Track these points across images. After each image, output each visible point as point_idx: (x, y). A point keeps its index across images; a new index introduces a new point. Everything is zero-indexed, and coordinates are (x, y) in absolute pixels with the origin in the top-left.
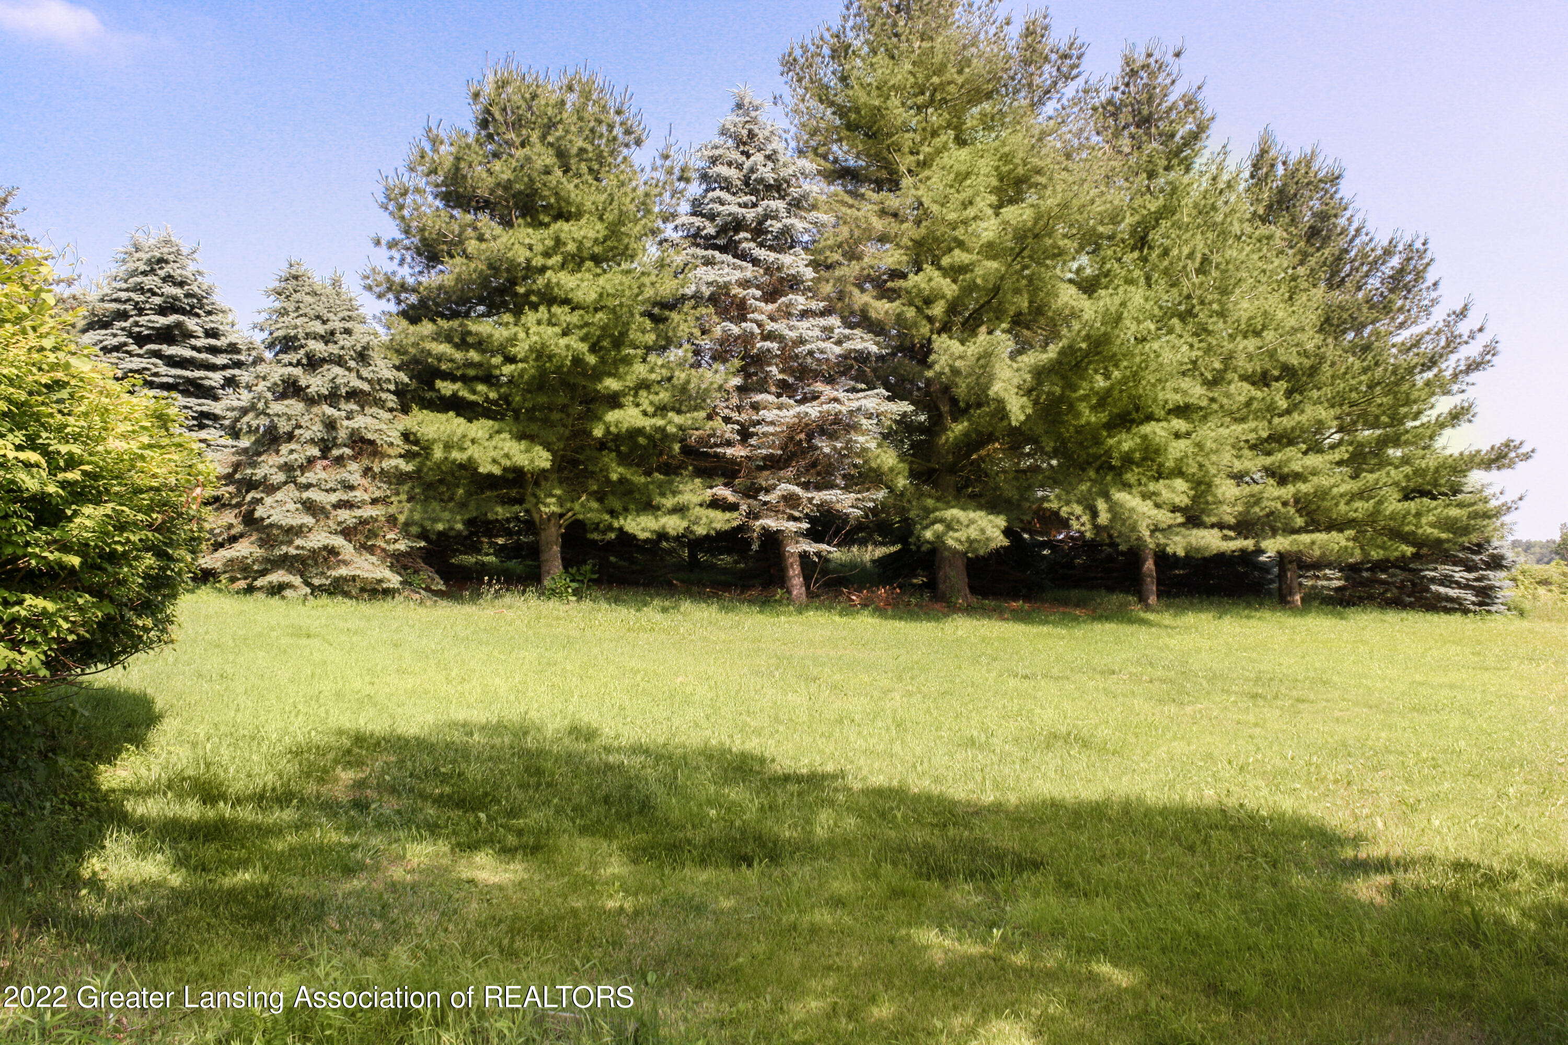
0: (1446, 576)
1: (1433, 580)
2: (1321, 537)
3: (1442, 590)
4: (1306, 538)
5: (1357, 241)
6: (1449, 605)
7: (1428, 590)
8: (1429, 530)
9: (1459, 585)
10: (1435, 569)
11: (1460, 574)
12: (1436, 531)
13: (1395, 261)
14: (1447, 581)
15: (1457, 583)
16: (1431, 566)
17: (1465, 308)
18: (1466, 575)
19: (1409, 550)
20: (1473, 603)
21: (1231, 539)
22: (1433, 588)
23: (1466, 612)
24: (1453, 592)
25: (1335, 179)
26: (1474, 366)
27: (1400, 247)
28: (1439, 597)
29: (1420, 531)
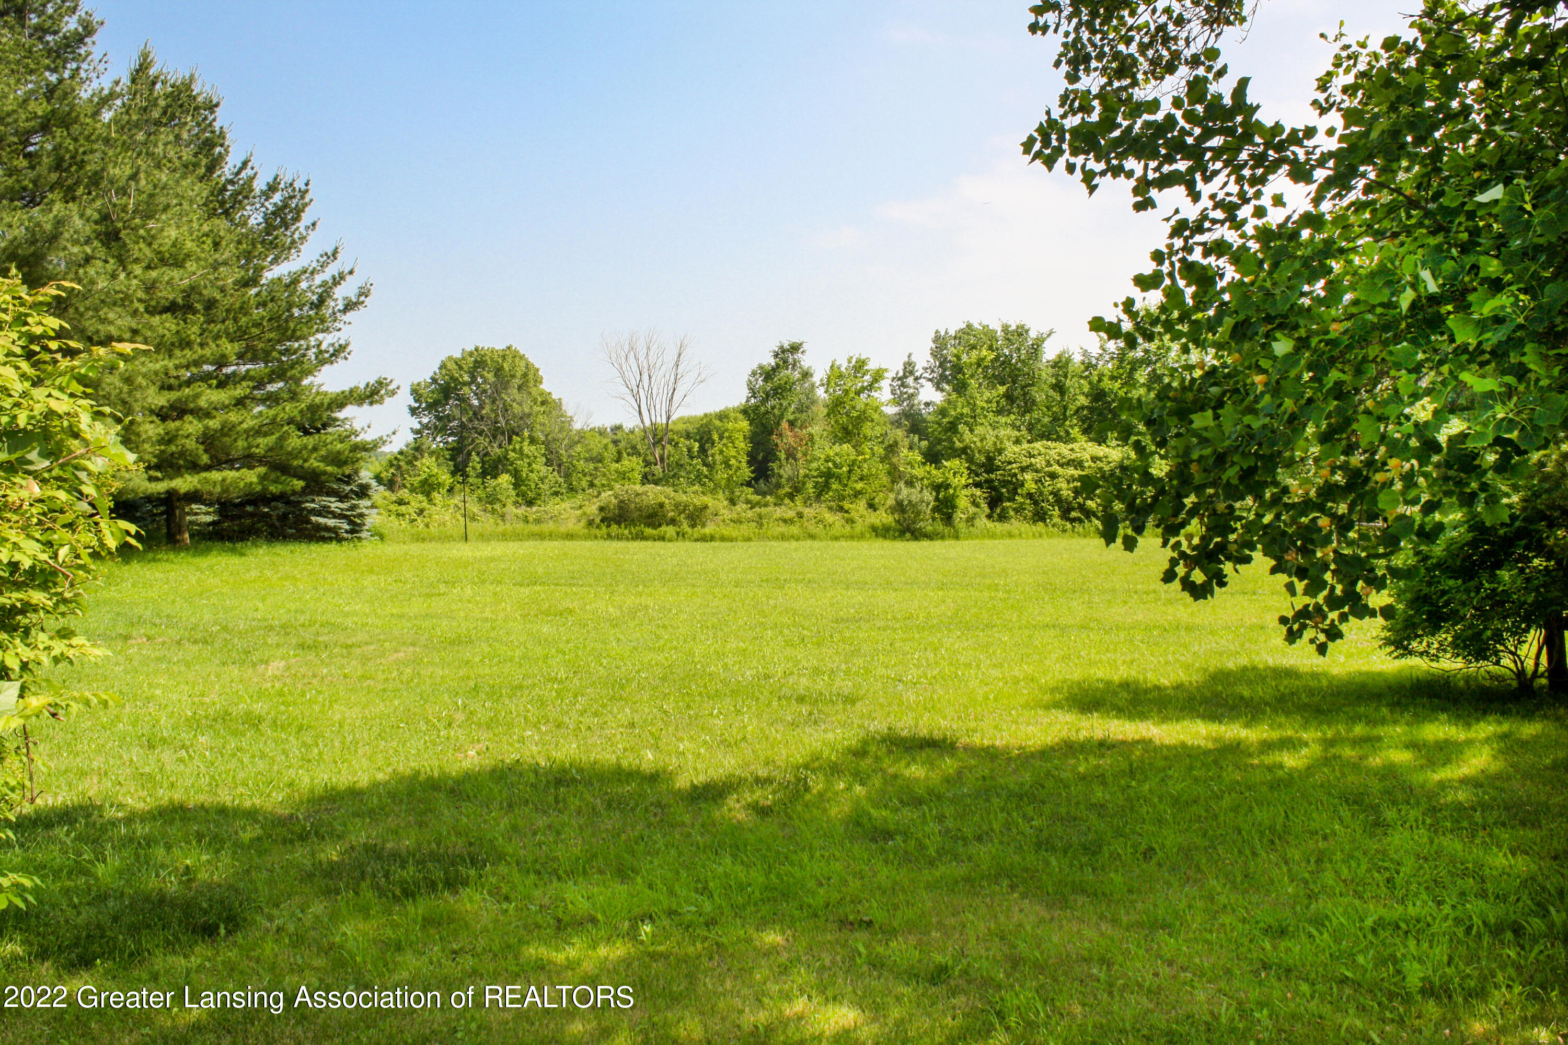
0: (324, 507)
1: (313, 512)
2: (230, 475)
3: (321, 520)
4: (215, 475)
5: (243, 175)
6: (326, 535)
7: (308, 522)
8: (316, 464)
9: (335, 516)
10: (313, 501)
11: (335, 505)
12: (322, 465)
13: (277, 198)
14: (325, 512)
15: (332, 512)
16: (309, 498)
17: (335, 252)
18: (340, 505)
19: (299, 484)
20: (347, 532)
21: (157, 479)
22: (313, 519)
23: (340, 540)
24: (331, 522)
25: (212, 107)
26: (350, 306)
27: (282, 186)
28: (318, 527)
29: (306, 465)
